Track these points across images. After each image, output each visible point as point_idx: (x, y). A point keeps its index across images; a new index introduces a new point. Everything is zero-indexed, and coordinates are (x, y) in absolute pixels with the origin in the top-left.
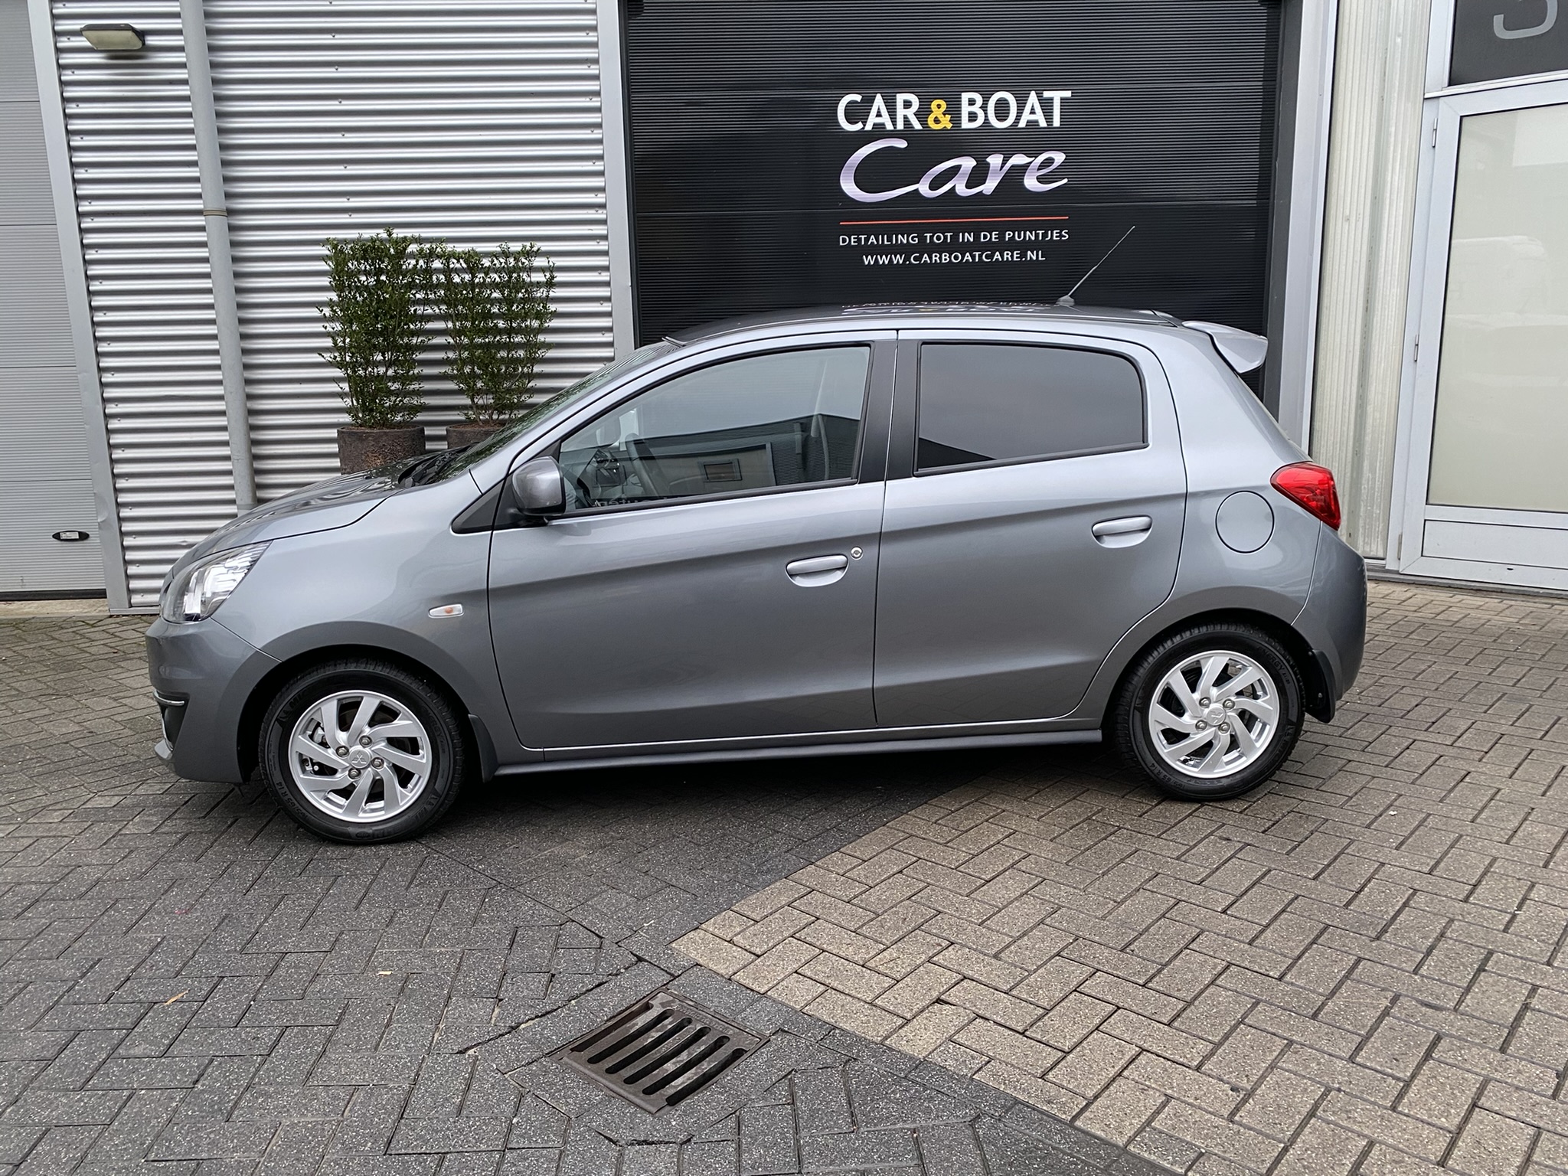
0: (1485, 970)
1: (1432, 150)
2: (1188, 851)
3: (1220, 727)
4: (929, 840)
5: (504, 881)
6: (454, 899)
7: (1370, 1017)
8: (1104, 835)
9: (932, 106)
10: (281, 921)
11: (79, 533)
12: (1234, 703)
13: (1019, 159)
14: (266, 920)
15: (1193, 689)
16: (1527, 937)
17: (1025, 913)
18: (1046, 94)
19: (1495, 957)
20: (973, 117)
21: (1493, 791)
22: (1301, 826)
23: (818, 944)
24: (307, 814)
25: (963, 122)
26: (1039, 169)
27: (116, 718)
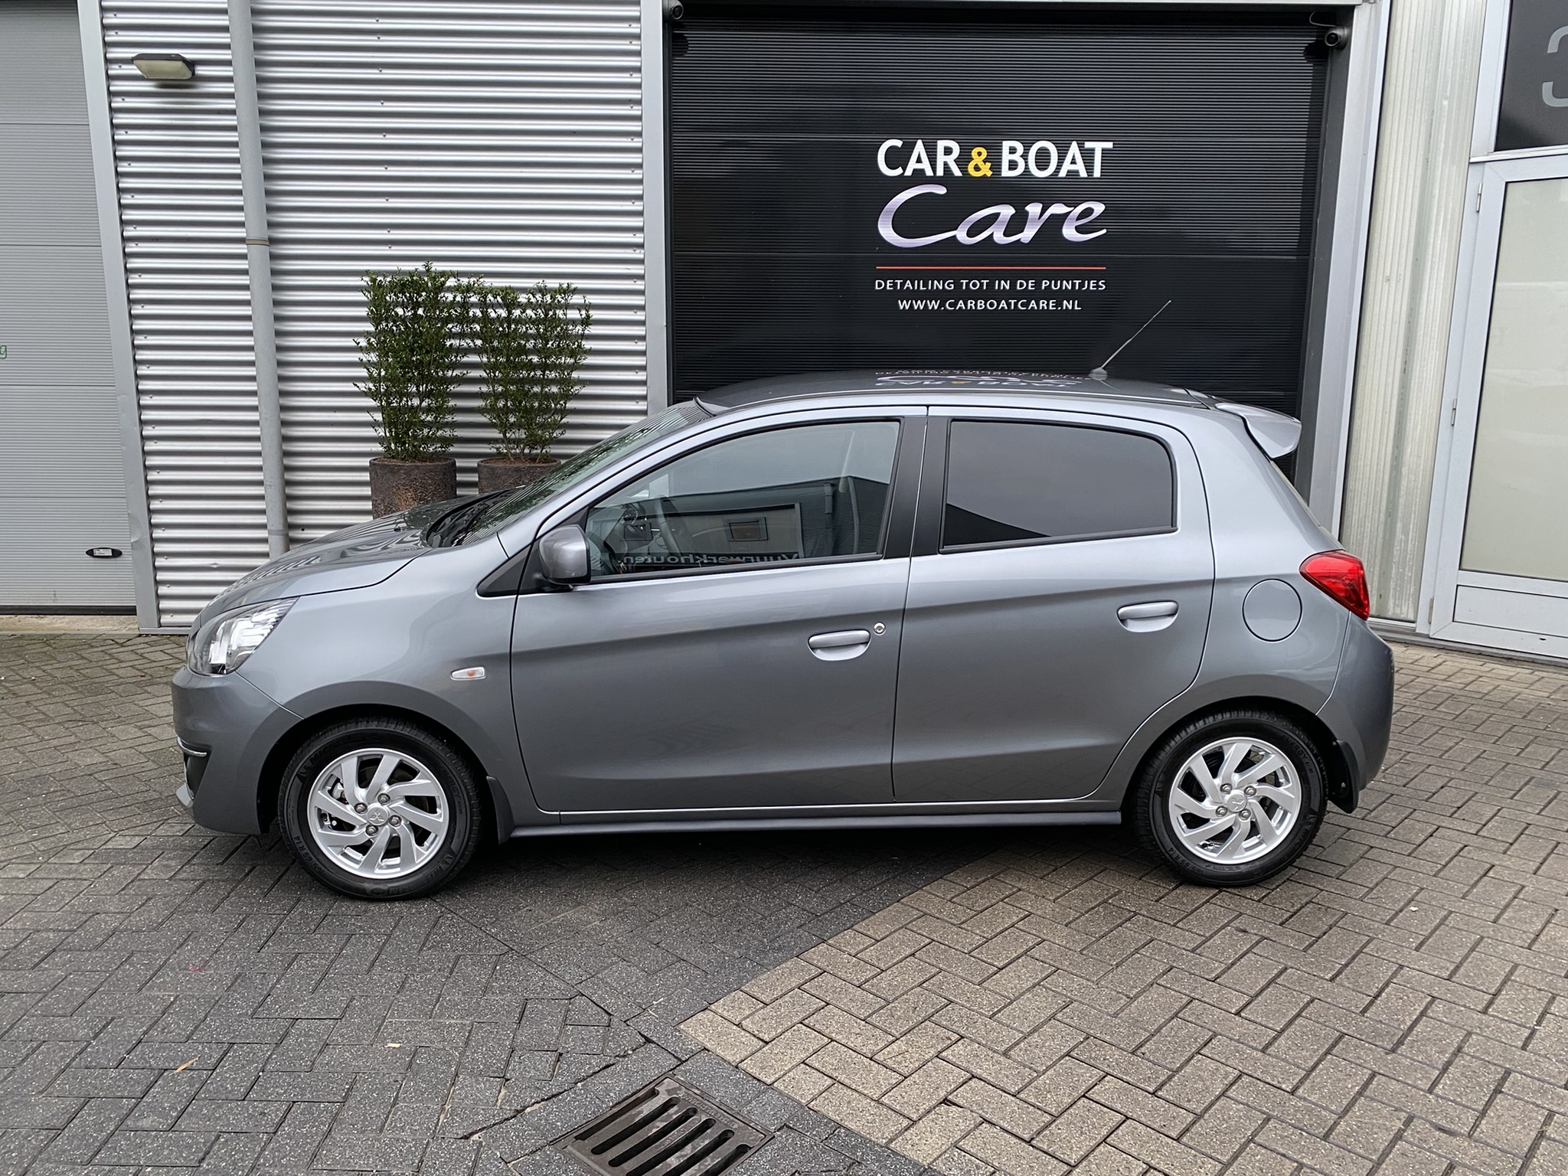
0: (1501, 1092)
1: (1475, 213)
2: (1204, 942)
3: (1240, 814)
4: (942, 920)
5: (515, 948)
6: (466, 965)
7: (1383, 1139)
8: (1119, 921)
9: (973, 154)
10: (293, 983)
11: (113, 550)
12: (1255, 790)
13: (1058, 209)
14: (278, 981)
15: (1215, 775)
16: (1545, 1056)
17: (1037, 1006)
18: (1088, 145)
19: (1511, 1078)
20: (1013, 165)
21: (1514, 889)
22: (1320, 919)
23: (827, 1032)
24: (323, 868)
25: (1003, 170)
26: (1078, 219)
27: (140, 748)
